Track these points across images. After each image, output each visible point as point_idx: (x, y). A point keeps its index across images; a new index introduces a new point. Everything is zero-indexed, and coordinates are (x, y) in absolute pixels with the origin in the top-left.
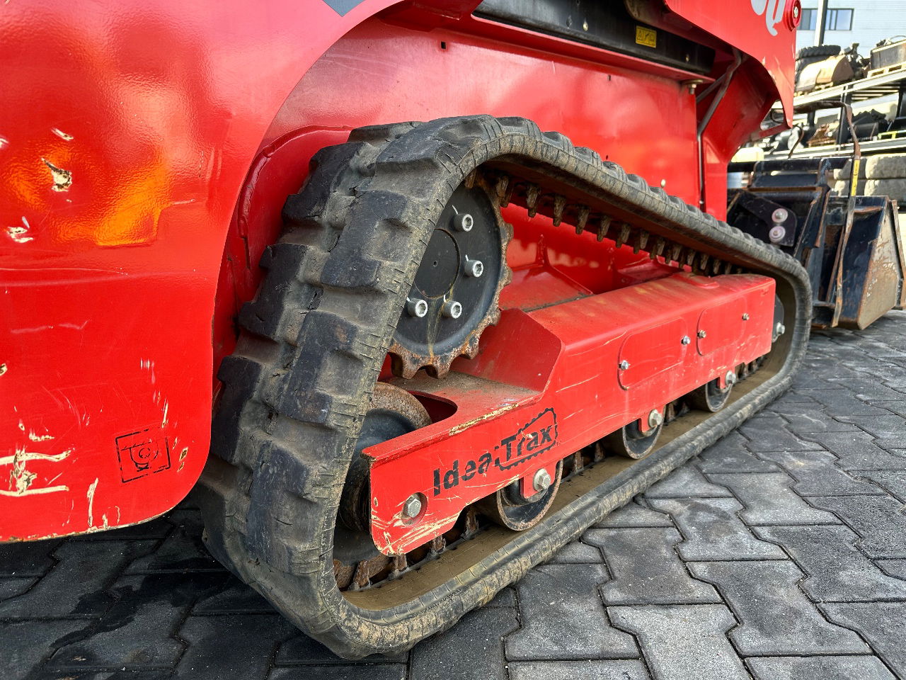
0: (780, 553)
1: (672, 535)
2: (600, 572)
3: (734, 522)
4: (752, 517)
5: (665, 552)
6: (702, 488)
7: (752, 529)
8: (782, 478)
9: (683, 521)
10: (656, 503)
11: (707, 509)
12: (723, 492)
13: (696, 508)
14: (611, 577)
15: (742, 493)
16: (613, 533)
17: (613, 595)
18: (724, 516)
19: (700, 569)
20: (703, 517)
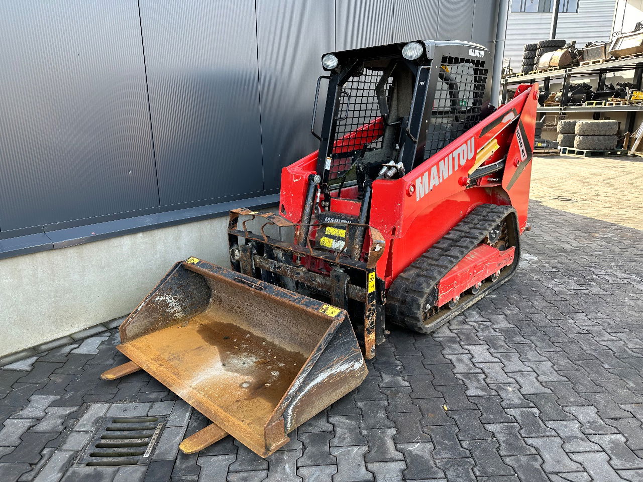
0: (501, 335)
1: (474, 331)
2: (458, 339)
3: (490, 328)
4: (494, 327)
5: (473, 335)
6: (482, 319)
7: (494, 329)
8: (503, 316)
9: (477, 327)
10: (469, 323)
11: (482, 324)
12: (487, 320)
13: (480, 324)
14: (461, 340)
15: (492, 321)
16: (459, 330)
17: (462, 343)
18: (487, 326)
19: (481, 338)
20: (482, 326)
